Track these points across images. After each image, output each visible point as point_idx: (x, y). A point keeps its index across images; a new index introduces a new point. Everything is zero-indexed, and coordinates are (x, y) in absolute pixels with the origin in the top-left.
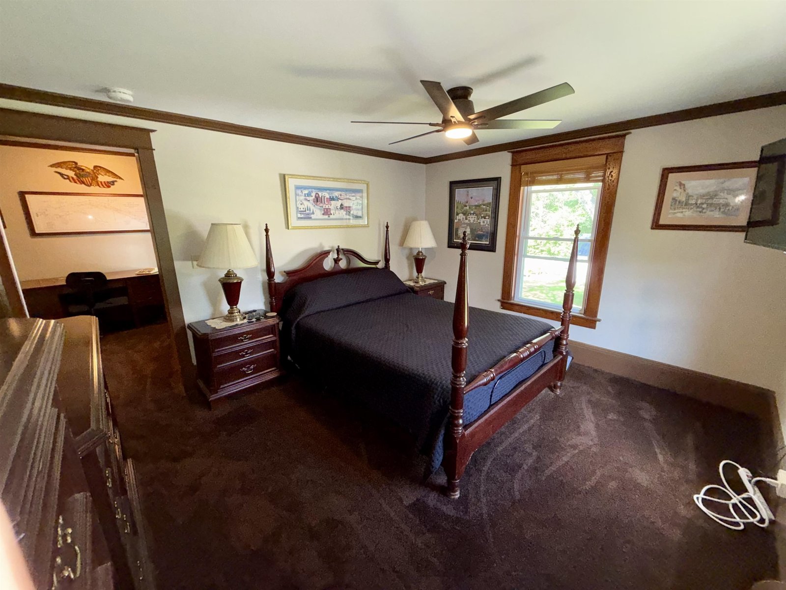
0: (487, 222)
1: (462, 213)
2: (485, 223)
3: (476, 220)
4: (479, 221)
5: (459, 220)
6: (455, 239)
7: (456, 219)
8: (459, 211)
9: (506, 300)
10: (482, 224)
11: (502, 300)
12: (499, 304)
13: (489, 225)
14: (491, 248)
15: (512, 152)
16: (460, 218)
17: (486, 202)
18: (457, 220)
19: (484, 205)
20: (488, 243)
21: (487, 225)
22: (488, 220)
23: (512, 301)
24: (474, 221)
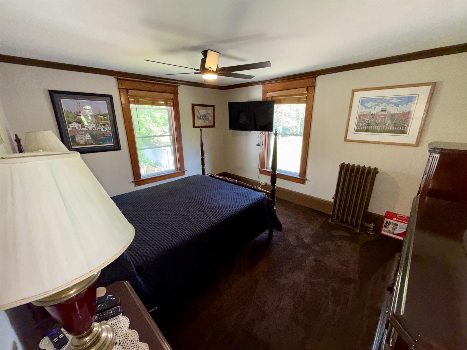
0: (108, 129)
1: (76, 122)
2: (106, 129)
3: (95, 128)
4: (98, 128)
5: (73, 128)
6: (73, 146)
7: (69, 127)
8: (71, 120)
9: (137, 179)
10: (102, 130)
11: (135, 181)
12: (133, 184)
13: (110, 131)
14: (117, 147)
15: (117, 79)
16: (73, 126)
17: (101, 113)
18: (71, 129)
19: (100, 115)
20: (113, 144)
21: (108, 131)
22: (109, 127)
23: (142, 179)
24: (93, 128)
